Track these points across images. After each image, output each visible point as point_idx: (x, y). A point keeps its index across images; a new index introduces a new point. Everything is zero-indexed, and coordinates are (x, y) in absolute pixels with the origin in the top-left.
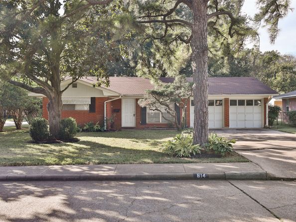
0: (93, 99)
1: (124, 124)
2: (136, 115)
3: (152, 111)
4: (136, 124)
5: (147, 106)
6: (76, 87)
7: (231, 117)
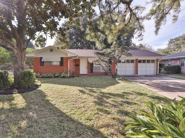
0: (62, 58)
1: (81, 73)
2: (88, 68)
3: (97, 65)
4: (88, 73)
5: (94, 63)
6: (52, 51)
7: (139, 69)
